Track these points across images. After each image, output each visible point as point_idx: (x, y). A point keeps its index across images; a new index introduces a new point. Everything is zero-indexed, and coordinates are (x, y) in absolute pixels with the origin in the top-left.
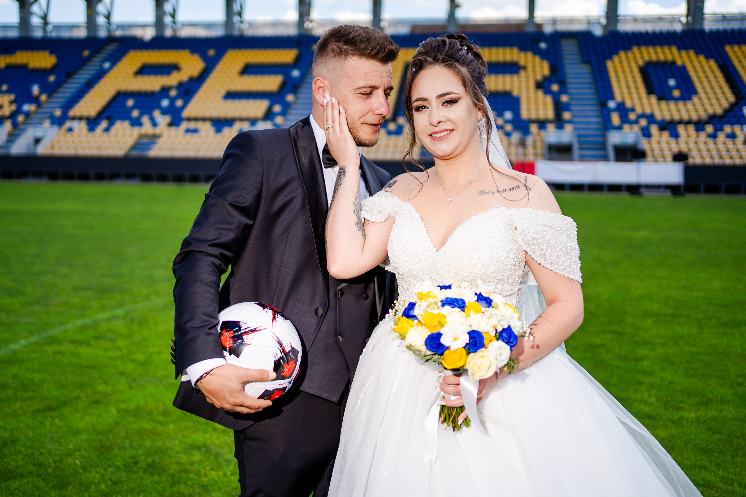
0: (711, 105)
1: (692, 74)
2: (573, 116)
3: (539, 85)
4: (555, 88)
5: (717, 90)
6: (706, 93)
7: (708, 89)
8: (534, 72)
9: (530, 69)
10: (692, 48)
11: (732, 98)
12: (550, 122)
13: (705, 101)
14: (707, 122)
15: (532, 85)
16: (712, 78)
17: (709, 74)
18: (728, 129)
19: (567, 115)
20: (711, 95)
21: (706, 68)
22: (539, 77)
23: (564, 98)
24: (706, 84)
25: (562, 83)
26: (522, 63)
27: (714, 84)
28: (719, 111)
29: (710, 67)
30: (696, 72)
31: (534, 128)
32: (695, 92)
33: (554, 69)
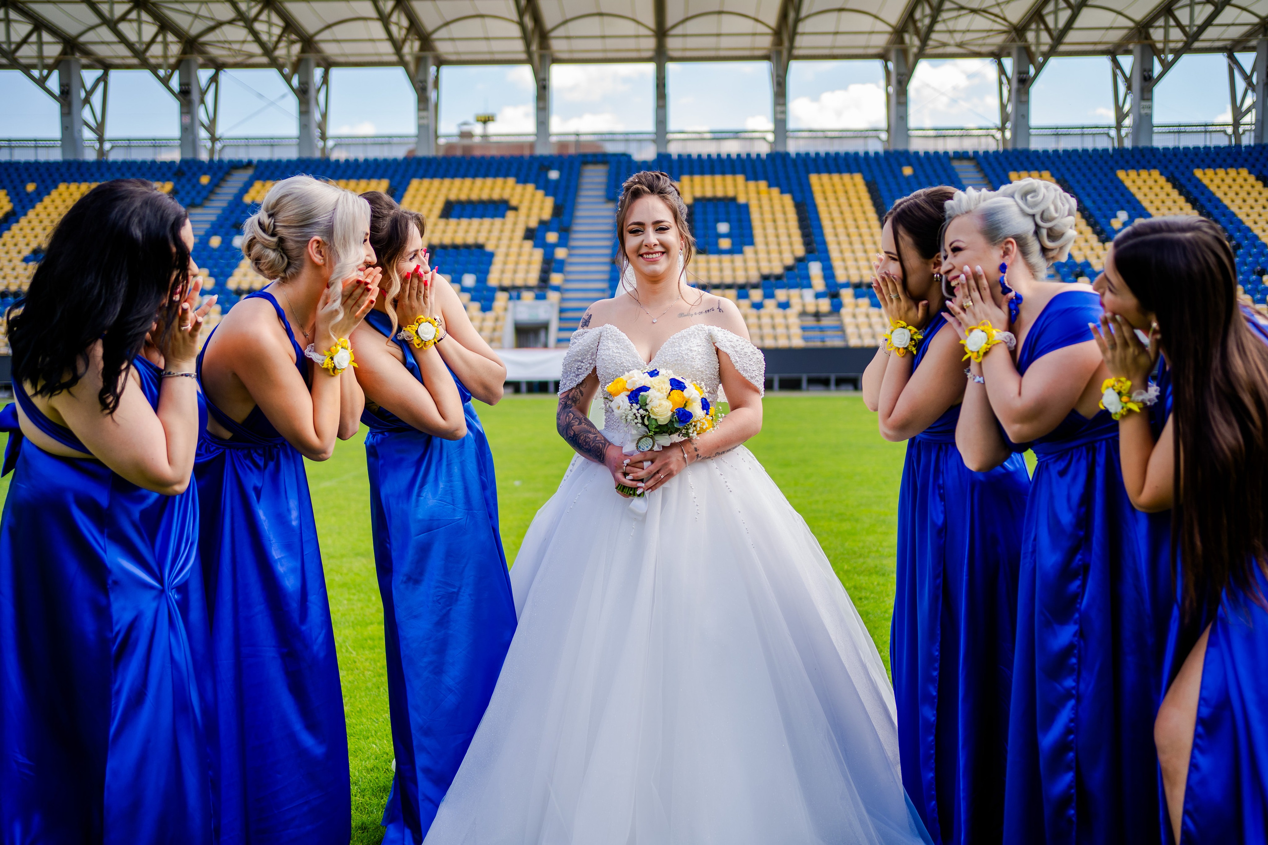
0: (770, 261)
1: (755, 216)
2: (566, 281)
3: (530, 234)
4: (552, 237)
5: (784, 239)
6: (767, 244)
7: (772, 239)
8: (528, 216)
9: (523, 211)
10: (766, 178)
11: (800, 251)
12: (528, 288)
13: (762, 255)
14: (755, 286)
15: (520, 232)
16: (781, 223)
17: (779, 216)
18: (781, 294)
19: (556, 279)
20: (773, 247)
21: (777, 208)
22: (533, 223)
23: (561, 253)
24: (770, 231)
25: (565, 232)
26: (514, 202)
27: (782, 231)
28: (778, 270)
29: (783, 206)
30: (762, 213)
31: (501, 298)
32: (751, 243)
33: (558, 210)
